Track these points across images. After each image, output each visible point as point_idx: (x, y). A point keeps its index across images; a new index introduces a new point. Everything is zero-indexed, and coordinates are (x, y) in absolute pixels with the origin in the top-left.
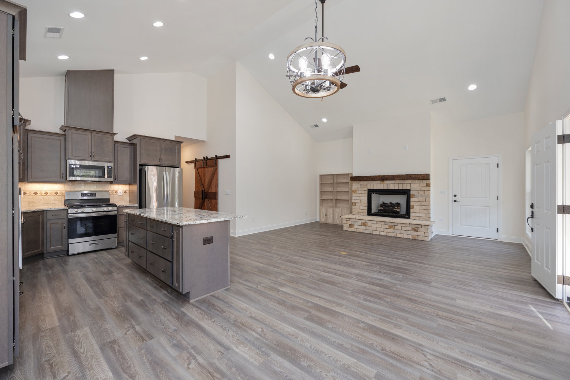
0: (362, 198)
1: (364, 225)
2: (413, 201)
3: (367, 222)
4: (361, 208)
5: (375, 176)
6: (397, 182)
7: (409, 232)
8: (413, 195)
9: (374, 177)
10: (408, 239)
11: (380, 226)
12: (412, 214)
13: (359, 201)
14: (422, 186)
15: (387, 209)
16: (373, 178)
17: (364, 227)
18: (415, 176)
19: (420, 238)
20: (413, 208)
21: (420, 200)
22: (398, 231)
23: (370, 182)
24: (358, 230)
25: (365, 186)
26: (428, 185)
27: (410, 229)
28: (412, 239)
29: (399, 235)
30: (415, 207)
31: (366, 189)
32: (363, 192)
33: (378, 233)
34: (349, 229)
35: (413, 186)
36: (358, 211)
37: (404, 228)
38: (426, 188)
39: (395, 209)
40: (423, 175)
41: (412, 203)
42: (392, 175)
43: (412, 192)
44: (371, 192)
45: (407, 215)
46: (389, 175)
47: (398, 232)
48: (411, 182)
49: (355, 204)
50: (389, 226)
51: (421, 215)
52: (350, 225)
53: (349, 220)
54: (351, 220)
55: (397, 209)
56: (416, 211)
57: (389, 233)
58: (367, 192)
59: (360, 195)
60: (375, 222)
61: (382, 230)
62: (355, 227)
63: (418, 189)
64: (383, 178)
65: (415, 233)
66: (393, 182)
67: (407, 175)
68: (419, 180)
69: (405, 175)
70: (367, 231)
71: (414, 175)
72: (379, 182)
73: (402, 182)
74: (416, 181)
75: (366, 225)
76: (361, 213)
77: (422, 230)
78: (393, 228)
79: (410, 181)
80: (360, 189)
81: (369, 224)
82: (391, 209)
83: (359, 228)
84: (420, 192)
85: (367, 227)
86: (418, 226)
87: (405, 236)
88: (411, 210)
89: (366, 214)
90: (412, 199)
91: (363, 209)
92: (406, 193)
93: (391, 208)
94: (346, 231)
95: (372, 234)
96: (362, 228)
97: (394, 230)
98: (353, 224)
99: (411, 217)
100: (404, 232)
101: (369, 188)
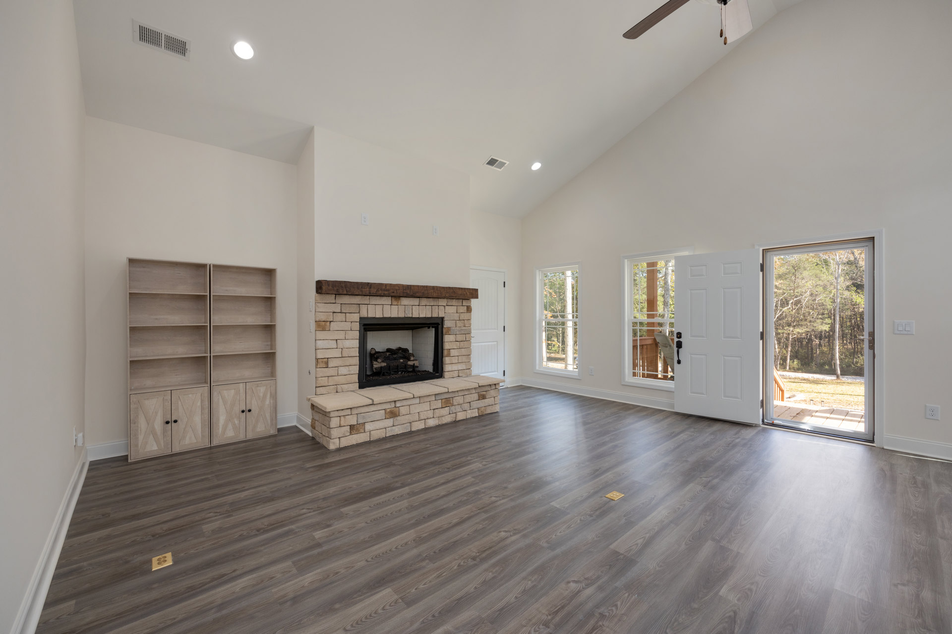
0: (348, 344)
1: (393, 414)
2: (449, 341)
3: (398, 404)
4: (343, 370)
6: (424, 301)
7: (476, 404)
8: (449, 328)
10: (473, 418)
11: (426, 406)
12: (447, 368)
13: (338, 353)
14: (461, 311)
15: (394, 364)
16: (384, 290)
17: (389, 422)
18: (460, 292)
19: (489, 411)
20: (449, 355)
21: (460, 338)
22: (458, 408)
23: (366, 300)
24: (376, 435)
25: (354, 308)
26: (469, 309)
27: (476, 396)
28: (479, 416)
29: (461, 416)
30: (453, 353)
31: (356, 317)
32: (347, 326)
33: (420, 426)
34: (345, 442)
35: (447, 311)
36: (332, 381)
37: (468, 398)
38: (465, 316)
39: (410, 363)
40: (471, 291)
41: (447, 346)
43: (447, 324)
44: (369, 326)
45: (438, 372)
47: (459, 410)
48: (445, 305)
49: (327, 363)
50: (445, 402)
51: (460, 367)
52: (352, 427)
53: (349, 412)
54: (355, 411)
55: (413, 360)
56: (455, 360)
57: (443, 418)
58: (357, 326)
59: (341, 335)
60: (417, 401)
61: (430, 414)
62: (368, 427)
63: (456, 316)
65: (482, 403)
66: (416, 301)
67: (450, 288)
68: (457, 300)
70: (398, 430)
71: (459, 288)
72: (387, 301)
73: (432, 302)
74: (454, 302)
75: (398, 414)
76: (345, 387)
77: (493, 393)
78: (450, 403)
79: (443, 302)
80: (341, 317)
81: (403, 410)
82: (402, 363)
83: (378, 428)
84: (459, 324)
85: (399, 418)
86: (484, 389)
87: (470, 414)
88: (447, 360)
90: (447, 338)
91: (348, 373)
92: (436, 325)
93: (402, 361)
94: (340, 450)
95: (411, 433)
96: (386, 426)
97: (453, 408)
98: (361, 421)
99: (446, 374)
100: (466, 406)
101: (364, 314)
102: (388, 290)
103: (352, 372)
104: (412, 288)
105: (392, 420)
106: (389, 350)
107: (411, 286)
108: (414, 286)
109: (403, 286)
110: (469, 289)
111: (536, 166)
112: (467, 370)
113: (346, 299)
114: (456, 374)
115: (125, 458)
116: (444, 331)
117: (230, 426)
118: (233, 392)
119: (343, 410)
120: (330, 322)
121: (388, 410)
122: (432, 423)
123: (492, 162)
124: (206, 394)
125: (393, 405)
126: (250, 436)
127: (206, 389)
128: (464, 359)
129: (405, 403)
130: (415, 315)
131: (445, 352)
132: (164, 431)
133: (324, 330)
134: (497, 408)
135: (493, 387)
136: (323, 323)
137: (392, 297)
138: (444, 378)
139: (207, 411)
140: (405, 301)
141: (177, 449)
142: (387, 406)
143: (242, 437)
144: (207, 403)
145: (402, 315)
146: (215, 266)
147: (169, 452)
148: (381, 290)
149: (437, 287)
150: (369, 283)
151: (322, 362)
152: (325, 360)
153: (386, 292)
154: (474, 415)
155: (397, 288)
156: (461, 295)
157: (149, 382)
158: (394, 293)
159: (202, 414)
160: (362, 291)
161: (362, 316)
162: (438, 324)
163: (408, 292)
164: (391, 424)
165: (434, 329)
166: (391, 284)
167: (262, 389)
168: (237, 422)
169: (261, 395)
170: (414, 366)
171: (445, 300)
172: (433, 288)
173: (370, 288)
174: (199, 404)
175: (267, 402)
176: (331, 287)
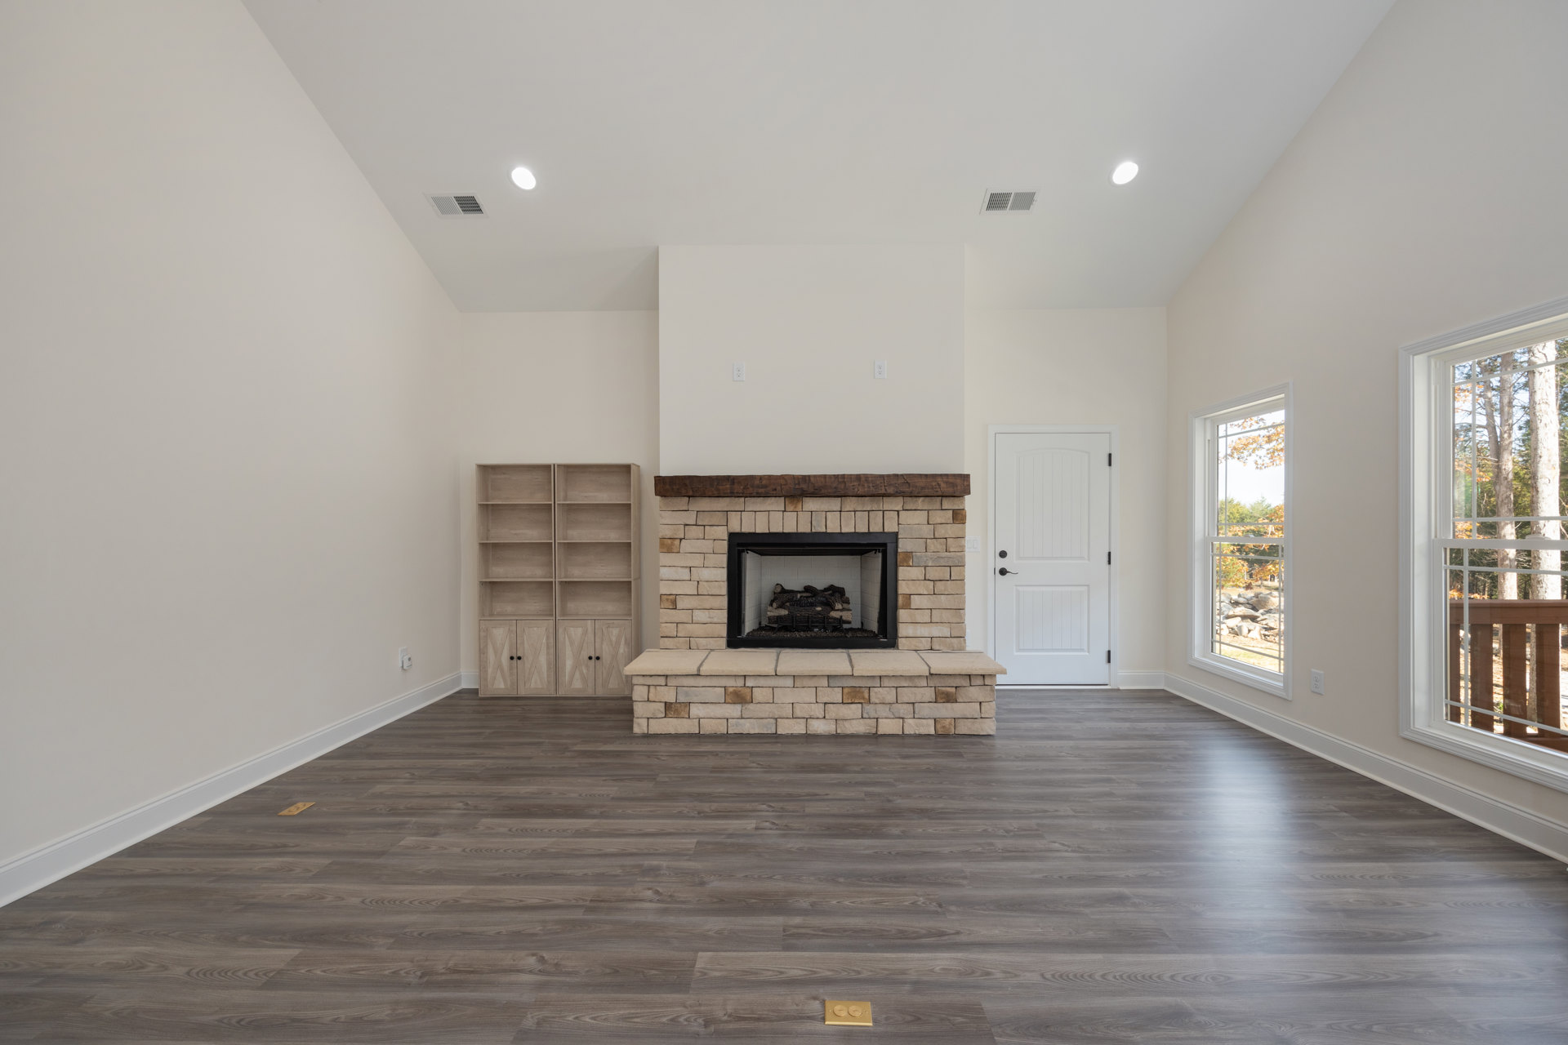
0: (706, 574)
1: (739, 698)
2: (908, 579)
3: (750, 683)
4: (700, 616)
5: (770, 477)
6: (851, 504)
7: (926, 710)
8: (909, 555)
9: (764, 482)
10: (920, 736)
11: (807, 695)
12: (904, 630)
13: (690, 588)
14: (939, 520)
15: (803, 613)
16: (758, 487)
17: (734, 710)
18: (921, 483)
19: (963, 728)
20: (907, 606)
21: (933, 573)
22: (883, 711)
23: (739, 503)
24: (709, 727)
25: (718, 518)
26: (959, 517)
27: (929, 694)
28: (937, 735)
29: (888, 726)
30: (916, 601)
31: (722, 533)
32: (706, 546)
33: (798, 728)
34: (658, 727)
35: (906, 522)
36: (683, 630)
37: (907, 695)
38: (951, 530)
39: (834, 614)
40: (951, 480)
41: (903, 588)
42: (836, 477)
43: (904, 546)
44: (740, 546)
45: (884, 635)
46: (825, 476)
47: (885, 715)
48: (899, 507)
49: (674, 602)
50: (848, 693)
51: (936, 631)
52: (668, 706)
53: (662, 681)
54: (672, 682)
55: (842, 610)
56: (924, 616)
57: (847, 724)
58: (724, 546)
59: (697, 561)
60: (789, 682)
61: (818, 710)
62: (695, 710)
63: (926, 531)
64: (797, 489)
65: (946, 710)
66: (835, 504)
67: (896, 476)
68: (927, 499)
69: (889, 476)
70: (749, 727)
71: (920, 476)
72: (776, 504)
73: (868, 504)
74: (921, 502)
75: (749, 698)
76: (703, 641)
77: (975, 692)
78: (864, 698)
79: (897, 504)
80: (695, 532)
81: (760, 695)
82: (819, 613)
83: (712, 715)
84: (933, 545)
85: (751, 706)
86: (958, 682)
87: (912, 727)
88: (903, 614)
89: (724, 642)
90: (903, 572)
91: (709, 620)
92: (883, 548)
93: (819, 609)
94: (647, 737)
95: (775, 737)
96: (727, 715)
97: (868, 707)
98: (682, 699)
99: (901, 642)
100: (904, 710)
101: (735, 527)
102: (765, 486)
103: (715, 620)
104: (812, 479)
105: (738, 707)
106: (808, 589)
107: (809, 476)
108: (815, 476)
109: (793, 477)
110: (946, 476)
111: (1125, 172)
112: (955, 641)
113: (705, 504)
114: (926, 644)
115: (475, 691)
116: (900, 558)
117: (577, 675)
118: (580, 630)
119: (651, 676)
120: (681, 539)
121: (731, 690)
122: (820, 727)
123: (997, 202)
124: (552, 630)
125: (740, 683)
126: (600, 693)
127: (552, 623)
128: (947, 616)
129: (762, 682)
130: (833, 528)
131: (900, 600)
132: (511, 668)
133: (669, 550)
134: (989, 727)
135: (979, 681)
136: (669, 541)
137: (785, 497)
138: (898, 649)
139: (552, 651)
140: (811, 504)
141: (522, 692)
142: (730, 683)
143: (590, 692)
144: (552, 641)
145: (804, 528)
146: (559, 465)
147: (514, 694)
148: (752, 487)
149: (866, 476)
150: (729, 476)
151: (667, 600)
152: (671, 597)
153: (760, 490)
154: (923, 731)
155: (782, 482)
156: (923, 488)
157: (509, 608)
158: (775, 490)
159: (548, 654)
160: (718, 490)
161: (731, 531)
162: (885, 545)
163: (804, 486)
164: (737, 714)
165: (880, 554)
166: (770, 476)
167: (615, 632)
168: (585, 671)
169: (614, 639)
170: (841, 621)
171: (900, 499)
172: (858, 477)
173: (733, 483)
174: (544, 641)
175: (621, 651)
176: (668, 487)
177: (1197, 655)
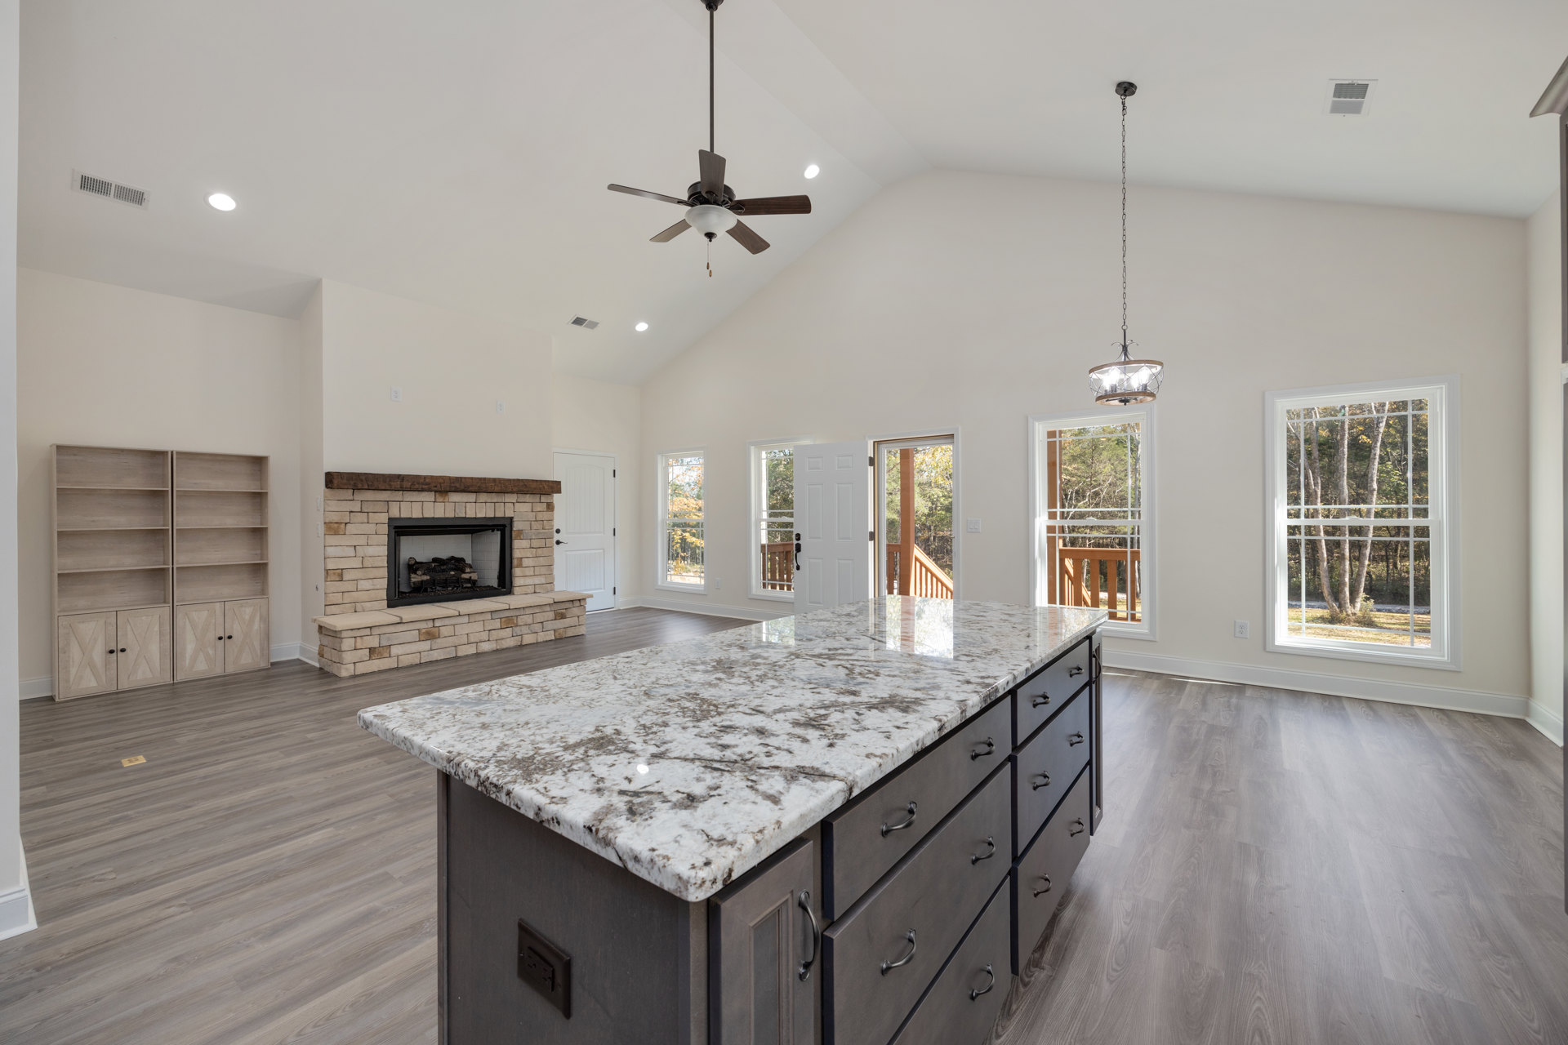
0: (370, 551)
1: (430, 636)
2: (520, 548)
3: (437, 623)
4: (364, 585)
6: (483, 497)
7: (551, 625)
8: (520, 532)
9: (427, 480)
10: (546, 641)
11: (478, 627)
12: (517, 582)
13: (356, 563)
14: (539, 510)
15: (441, 577)
16: (423, 484)
17: (426, 645)
18: (534, 485)
19: (570, 633)
20: (520, 565)
21: (536, 543)
22: (525, 630)
23: (398, 495)
24: (406, 661)
25: (381, 507)
26: (550, 507)
27: (551, 615)
28: (556, 639)
29: (529, 639)
30: (526, 562)
31: (384, 518)
32: (371, 528)
33: (472, 650)
34: (362, 668)
35: (519, 510)
36: (348, 598)
37: (540, 618)
38: (546, 515)
39: (465, 576)
40: (551, 484)
41: (517, 554)
42: (480, 479)
43: (517, 526)
44: (400, 530)
45: (505, 585)
46: (472, 478)
47: (526, 632)
48: (515, 501)
49: (341, 575)
50: (505, 621)
51: (537, 580)
52: (372, 650)
53: (368, 631)
54: (376, 631)
55: (469, 573)
56: (529, 572)
57: (503, 642)
58: (385, 529)
59: (362, 540)
60: (466, 619)
61: (485, 636)
62: (395, 650)
63: (531, 516)
64: (443, 486)
65: (560, 624)
66: (472, 497)
67: (518, 480)
68: (532, 496)
69: (514, 480)
70: (437, 655)
71: (533, 481)
72: (428, 497)
73: (494, 498)
74: (528, 498)
75: (437, 635)
76: (368, 605)
77: (576, 611)
78: (514, 623)
79: (512, 498)
80: (360, 517)
81: (444, 631)
82: (454, 576)
83: (409, 652)
84: (535, 525)
85: (439, 640)
86: (565, 606)
87: (542, 637)
88: (517, 571)
89: (385, 603)
90: (517, 544)
91: (369, 587)
92: (503, 528)
93: (453, 573)
95: (456, 659)
96: (420, 650)
97: (517, 629)
98: (384, 643)
99: (516, 590)
100: (537, 627)
101: (395, 513)
102: (428, 484)
103: (378, 587)
104: (463, 480)
105: (429, 642)
106: (435, 560)
107: (461, 478)
108: (465, 478)
109: (450, 478)
110: (548, 481)
111: (642, 327)
112: (548, 585)
113: (369, 495)
114: (531, 589)
116: (514, 534)
117: (201, 657)
118: (205, 613)
119: (359, 629)
120: (346, 524)
121: (424, 631)
122: (486, 647)
123: (579, 321)
124: (167, 617)
125: (430, 624)
126: (230, 669)
127: (167, 610)
128: (543, 570)
129: (447, 622)
130: (470, 514)
131: (515, 562)
132: (107, 664)
133: (336, 533)
134: (582, 630)
135: (577, 604)
136: (336, 525)
137: (436, 492)
138: (513, 594)
139: (168, 638)
140: (455, 497)
141: (125, 685)
142: (423, 625)
144: (167, 628)
145: (450, 514)
146: (178, 453)
147: (113, 689)
148: (418, 484)
149: (500, 480)
150: (400, 475)
151: (334, 574)
152: (338, 571)
153: (424, 487)
154: (548, 639)
155: (442, 481)
156: (535, 489)
158: (436, 487)
159: (162, 641)
160: (390, 485)
161: (392, 516)
162: (504, 526)
163: (458, 485)
164: (429, 648)
165: (499, 532)
166: (432, 476)
167: (248, 611)
168: (211, 652)
169: (247, 617)
170: (469, 580)
171: (515, 496)
172: (494, 480)
173: (403, 481)
174: (156, 628)
175: (256, 626)
176: (345, 481)
177: (660, 583)
